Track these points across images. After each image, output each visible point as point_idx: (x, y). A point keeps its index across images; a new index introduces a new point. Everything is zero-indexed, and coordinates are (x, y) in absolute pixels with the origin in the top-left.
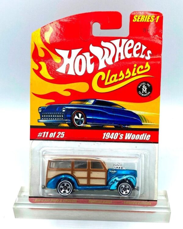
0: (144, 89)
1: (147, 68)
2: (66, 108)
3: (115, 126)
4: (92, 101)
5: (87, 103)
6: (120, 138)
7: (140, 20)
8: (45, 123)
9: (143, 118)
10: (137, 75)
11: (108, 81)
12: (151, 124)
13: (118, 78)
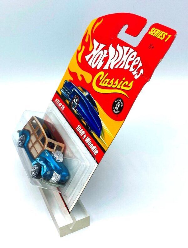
0: (118, 106)
1: (129, 87)
2: (75, 89)
3: (86, 124)
4: (87, 94)
5: (84, 93)
6: (83, 137)
7: (154, 33)
8: (62, 94)
9: (103, 132)
10: (120, 89)
11: (102, 83)
12: (104, 142)
13: (109, 83)
